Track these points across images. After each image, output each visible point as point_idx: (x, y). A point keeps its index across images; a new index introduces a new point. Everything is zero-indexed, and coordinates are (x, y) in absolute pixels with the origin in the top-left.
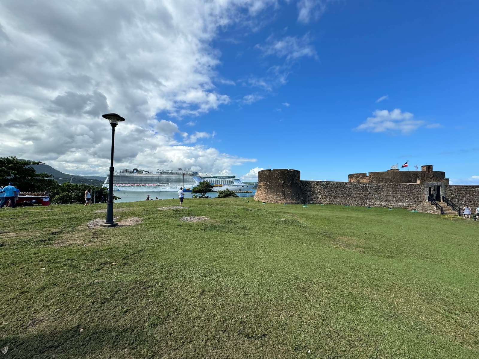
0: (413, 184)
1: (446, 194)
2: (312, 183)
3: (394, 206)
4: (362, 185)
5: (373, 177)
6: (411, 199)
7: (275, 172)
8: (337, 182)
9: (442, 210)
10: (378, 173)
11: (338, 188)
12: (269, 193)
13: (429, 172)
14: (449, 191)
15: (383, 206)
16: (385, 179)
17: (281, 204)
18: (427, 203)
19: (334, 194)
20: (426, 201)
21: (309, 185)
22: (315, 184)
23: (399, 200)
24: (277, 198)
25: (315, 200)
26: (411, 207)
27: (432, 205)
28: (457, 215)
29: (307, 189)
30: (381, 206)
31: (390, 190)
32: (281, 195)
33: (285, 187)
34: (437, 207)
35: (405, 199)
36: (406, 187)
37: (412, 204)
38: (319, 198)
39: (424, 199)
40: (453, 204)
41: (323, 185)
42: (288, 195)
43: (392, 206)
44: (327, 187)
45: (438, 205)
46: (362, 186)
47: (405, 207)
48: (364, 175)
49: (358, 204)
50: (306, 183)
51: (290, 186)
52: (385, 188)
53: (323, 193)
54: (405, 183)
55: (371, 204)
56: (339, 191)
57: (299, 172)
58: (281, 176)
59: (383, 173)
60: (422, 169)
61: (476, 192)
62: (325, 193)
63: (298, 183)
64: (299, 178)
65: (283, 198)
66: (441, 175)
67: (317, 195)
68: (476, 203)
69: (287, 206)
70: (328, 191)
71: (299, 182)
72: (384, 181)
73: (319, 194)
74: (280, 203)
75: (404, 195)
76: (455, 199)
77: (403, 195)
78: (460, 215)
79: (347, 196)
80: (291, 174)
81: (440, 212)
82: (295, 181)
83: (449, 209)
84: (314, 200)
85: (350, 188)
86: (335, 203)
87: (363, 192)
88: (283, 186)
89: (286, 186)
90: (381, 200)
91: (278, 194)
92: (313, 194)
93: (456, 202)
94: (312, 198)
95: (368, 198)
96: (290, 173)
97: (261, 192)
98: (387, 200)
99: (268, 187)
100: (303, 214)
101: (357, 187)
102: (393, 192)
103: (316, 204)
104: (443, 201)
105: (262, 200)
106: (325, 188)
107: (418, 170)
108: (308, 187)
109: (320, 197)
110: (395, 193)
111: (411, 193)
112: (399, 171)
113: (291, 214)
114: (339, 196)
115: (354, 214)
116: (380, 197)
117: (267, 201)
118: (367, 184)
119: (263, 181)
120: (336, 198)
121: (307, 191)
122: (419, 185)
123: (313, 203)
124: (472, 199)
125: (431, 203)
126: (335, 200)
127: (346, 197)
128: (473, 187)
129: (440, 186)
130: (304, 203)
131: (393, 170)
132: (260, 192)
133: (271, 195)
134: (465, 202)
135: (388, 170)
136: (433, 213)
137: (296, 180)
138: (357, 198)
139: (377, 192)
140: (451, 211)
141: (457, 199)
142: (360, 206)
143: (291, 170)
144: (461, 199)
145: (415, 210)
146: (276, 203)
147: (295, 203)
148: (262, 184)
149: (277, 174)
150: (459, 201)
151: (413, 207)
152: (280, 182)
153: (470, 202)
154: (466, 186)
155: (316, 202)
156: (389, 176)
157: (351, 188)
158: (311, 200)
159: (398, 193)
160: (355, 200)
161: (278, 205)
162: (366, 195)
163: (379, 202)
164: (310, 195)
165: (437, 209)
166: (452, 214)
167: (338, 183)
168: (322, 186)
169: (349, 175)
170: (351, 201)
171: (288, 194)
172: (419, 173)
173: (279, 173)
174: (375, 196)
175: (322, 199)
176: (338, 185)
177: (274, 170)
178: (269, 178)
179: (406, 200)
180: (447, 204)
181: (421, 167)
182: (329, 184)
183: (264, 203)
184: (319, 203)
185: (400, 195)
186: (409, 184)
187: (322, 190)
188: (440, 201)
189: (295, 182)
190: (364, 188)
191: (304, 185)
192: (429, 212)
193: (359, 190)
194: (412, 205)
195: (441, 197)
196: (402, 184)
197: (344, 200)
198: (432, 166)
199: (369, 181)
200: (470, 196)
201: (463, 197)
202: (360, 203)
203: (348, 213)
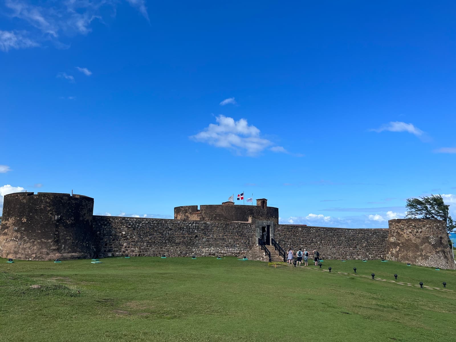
0: (244, 223)
1: (274, 235)
2: (114, 221)
3: (224, 254)
4: (188, 224)
5: (205, 213)
6: (242, 244)
7: (43, 198)
8: (153, 219)
9: (269, 255)
10: (211, 207)
11: (154, 228)
12: (25, 240)
13: (263, 207)
14: (277, 232)
15: (212, 255)
16: (219, 215)
17: (50, 260)
18: (257, 247)
19: (147, 239)
20: (257, 245)
21: (108, 224)
22: (118, 223)
23: (229, 245)
24: (42, 250)
25: (117, 251)
26: (242, 254)
27: (262, 250)
28: (283, 262)
29: (103, 231)
30: (210, 254)
31: (221, 230)
32: (51, 244)
33: (61, 228)
34: (266, 252)
35: (236, 242)
36: (238, 227)
37: (242, 249)
38: (124, 247)
39: (255, 242)
40: (280, 248)
41: (132, 224)
42: (65, 243)
43: (221, 253)
44: (138, 228)
45: (267, 250)
46: (187, 226)
47: (236, 254)
48: (194, 209)
49: (181, 253)
50: (103, 220)
51: (72, 225)
52: (215, 228)
53: (131, 238)
54: (237, 222)
55: (197, 252)
56: (155, 233)
57: (91, 200)
58: (53, 206)
59: (217, 207)
60: (257, 203)
61: (298, 233)
62: (134, 237)
63: (88, 220)
64: (91, 210)
65: (54, 250)
66: (274, 212)
67: (120, 240)
68: (299, 246)
69: (60, 264)
70: (139, 234)
71: (90, 218)
72: (218, 218)
73: (124, 239)
74: (47, 259)
75: (236, 237)
76: (282, 242)
77: (234, 238)
78: (285, 261)
79: (167, 241)
80: (76, 203)
81: (268, 258)
82: (83, 217)
83: (276, 255)
84: (116, 249)
85: (171, 229)
86: (149, 253)
87: (189, 234)
88: (57, 226)
89: (64, 226)
90: (210, 246)
91: (46, 241)
92: (113, 240)
93: (283, 245)
94: (111, 247)
95: (194, 244)
96: (74, 202)
97: (7, 239)
98: (217, 246)
99: (23, 229)
100: (84, 275)
101: (181, 228)
102: (224, 234)
103: (118, 256)
104: (272, 245)
105: (8, 254)
106: (134, 229)
107: (253, 205)
108: (106, 227)
109: (125, 244)
110: (226, 236)
111: (242, 235)
112: (235, 204)
113: (62, 278)
114: (154, 242)
115: (171, 269)
116: (208, 241)
117: (18, 256)
118: (193, 223)
119: (13, 216)
120: (151, 246)
121: (104, 235)
122: (250, 224)
123: (113, 256)
124: (296, 241)
125: (261, 247)
126: (148, 249)
127: (165, 243)
128: (297, 227)
129: (270, 225)
130: (97, 256)
131: (227, 204)
132: (5, 237)
133: (28, 245)
134: (290, 245)
135: (222, 203)
136: (262, 261)
137: (85, 214)
138: (179, 244)
139: (205, 234)
140: (278, 257)
141: (284, 241)
142: (184, 256)
143: (77, 197)
144: (287, 242)
145: (245, 258)
146: (37, 260)
147: (79, 258)
148: (11, 221)
149: (46, 202)
150: (286, 244)
151: (244, 253)
152: (51, 218)
153: (294, 245)
154: (291, 226)
155: (117, 253)
156: (223, 211)
157: (173, 228)
158: (109, 251)
159: (229, 235)
160: (177, 248)
161: (43, 263)
162: (191, 239)
163: (207, 249)
164: (108, 242)
165: (266, 255)
166: (278, 260)
167: (154, 221)
168: (130, 225)
169: (175, 208)
170: (172, 249)
171: (66, 240)
172: (254, 209)
173: (51, 200)
174: (203, 240)
175: (129, 247)
176: (154, 223)
177: (40, 195)
178: (28, 209)
179: (237, 244)
180: (275, 249)
181: (256, 201)
182: (141, 222)
183: (10, 260)
184: (122, 255)
185: (230, 237)
186: (241, 223)
187: (130, 233)
188: (269, 245)
189: (81, 219)
190: (190, 228)
191: (99, 224)
192: (258, 259)
193: (184, 232)
194: (243, 251)
195: (270, 239)
196: (234, 223)
197: (161, 248)
198: (267, 200)
199: (200, 218)
200: (294, 237)
201: (288, 239)
202: (184, 252)
203: (163, 268)
